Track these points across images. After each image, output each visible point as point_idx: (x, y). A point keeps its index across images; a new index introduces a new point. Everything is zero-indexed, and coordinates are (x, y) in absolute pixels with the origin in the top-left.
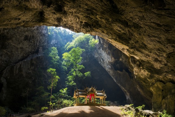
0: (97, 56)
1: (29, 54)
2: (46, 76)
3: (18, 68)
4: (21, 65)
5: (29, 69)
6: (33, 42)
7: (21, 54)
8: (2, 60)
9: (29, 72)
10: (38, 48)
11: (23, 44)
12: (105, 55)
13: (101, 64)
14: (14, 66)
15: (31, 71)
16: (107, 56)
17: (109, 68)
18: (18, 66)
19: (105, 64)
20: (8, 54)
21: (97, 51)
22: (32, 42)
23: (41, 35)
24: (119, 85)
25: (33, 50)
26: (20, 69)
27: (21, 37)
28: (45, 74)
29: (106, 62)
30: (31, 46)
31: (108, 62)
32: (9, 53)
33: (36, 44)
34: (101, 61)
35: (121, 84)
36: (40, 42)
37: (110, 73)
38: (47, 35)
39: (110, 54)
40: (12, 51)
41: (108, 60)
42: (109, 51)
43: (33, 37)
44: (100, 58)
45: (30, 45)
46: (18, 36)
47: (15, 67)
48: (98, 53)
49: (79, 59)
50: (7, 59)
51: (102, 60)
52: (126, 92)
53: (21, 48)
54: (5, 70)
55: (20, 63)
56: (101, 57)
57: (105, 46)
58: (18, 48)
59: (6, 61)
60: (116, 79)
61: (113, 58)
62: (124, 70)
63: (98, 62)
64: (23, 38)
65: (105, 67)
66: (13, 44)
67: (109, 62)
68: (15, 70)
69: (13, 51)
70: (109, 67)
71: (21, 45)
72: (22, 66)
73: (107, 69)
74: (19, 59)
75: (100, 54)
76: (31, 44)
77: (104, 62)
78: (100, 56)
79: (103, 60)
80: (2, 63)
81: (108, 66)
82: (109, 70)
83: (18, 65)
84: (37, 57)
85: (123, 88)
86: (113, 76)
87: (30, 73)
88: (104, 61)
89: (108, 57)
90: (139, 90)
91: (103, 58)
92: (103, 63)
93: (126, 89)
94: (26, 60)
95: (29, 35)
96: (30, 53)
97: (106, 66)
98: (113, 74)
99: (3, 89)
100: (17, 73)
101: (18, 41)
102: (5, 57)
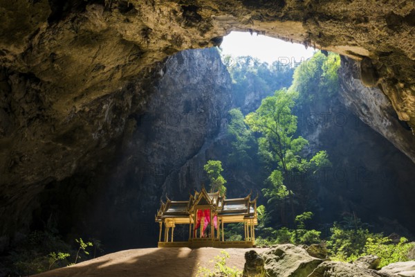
0: (350, 103)
1: (204, 141)
2: (243, 183)
3: (184, 175)
6: (203, 111)
7: (187, 144)
8: (154, 164)
10: (219, 123)
12: (367, 91)
13: (366, 121)
14: (179, 171)
16: (373, 92)
17: (388, 127)
18: (186, 171)
19: (375, 116)
20: (163, 149)
21: (345, 87)
23: (217, 92)
25: (210, 130)
26: (189, 178)
27: (177, 107)
28: (240, 180)
29: (375, 110)
30: (202, 122)
31: (379, 110)
32: (164, 147)
33: (212, 113)
34: (363, 114)
36: (218, 108)
37: (395, 142)
38: (229, 87)
40: (169, 143)
41: (379, 102)
43: (201, 100)
44: (358, 107)
45: (201, 120)
46: (170, 108)
47: (180, 174)
48: (349, 92)
49: (289, 122)
50: (164, 160)
51: (365, 112)
53: (186, 131)
54: (165, 184)
55: (188, 163)
56: (360, 101)
58: (178, 132)
59: (163, 165)
63: (356, 118)
64: (181, 109)
65: (377, 127)
66: (168, 127)
67: (381, 108)
68: (180, 181)
69: (171, 141)
70: (387, 124)
71: (183, 126)
73: (384, 133)
74: (187, 155)
75: (355, 91)
76: (201, 117)
77: (371, 114)
78: (358, 99)
79: (367, 108)
80: (157, 169)
81: (384, 123)
82: (390, 135)
83: (185, 169)
84: (215, 143)
86: (408, 150)
88: (371, 111)
89: (375, 94)
91: (364, 101)
92: (368, 116)
94: (197, 156)
95: (192, 100)
96: (206, 139)
97: (379, 123)
98: (407, 145)
100: (185, 186)
101: (175, 118)
102: (159, 157)
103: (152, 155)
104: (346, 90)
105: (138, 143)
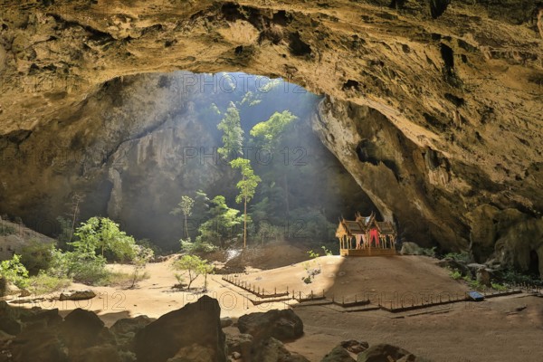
0: (318, 129)
1: (167, 118)
3: (145, 148)
4: (151, 142)
5: (168, 151)
7: (149, 116)
8: (110, 129)
9: (171, 156)
11: (155, 95)
13: (328, 145)
14: (138, 142)
15: (173, 156)
16: (343, 130)
17: (347, 155)
18: (147, 144)
19: (339, 145)
20: (123, 117)
21: (319, 116)
22: (174, 91)
24: (369, 193)
26: (151, 151)
27: (152, 79)
29: (341, 142)
31: (344, 143)
32: (125, 115)
34: (327, 140)
35: (373, 191)
37: (347, 165)
39: (351, 128)
40: (131, 111)
41: (347, 139)
42: (349, 120)
44: (325, 134)
47: (139, 145)
48: (322, 122)
50: (121, 127)
51: (330, 138)
52: (383, 208)
53: (151, 103)
55: (150, 136)
56: (329, 131)
57: (340, 110)
58: (144, 103)
59: (119, 132)
60: (362, 180)
61: (357, 136)
62: (381, 163)
64: (155, 82)
65: (336, 152)
67: (347, 142)
68: (139, 152)
69: (134, 109)
70: (348, 153)
71: (150, 98)
72: (154, 144)
73: (341, 158)
74: (145, 126)
77: (335, 143)
78: (327, 129)
79: (333, 138)
80: (112, 135)
81: (345, 152)
82: (346, 160)
83: (145, 141)
85: (380, 200)
86: (355, 173)
87: (172, 159)
88: (336, 140)
89: (345, 132)
90: (420, 208)
91: (333, 133)
92: (332, 143)
93: (385, 203)
94: (161, 131)
97: (339, 150)
98: (357, 170)
99: (114, 192)
100: (145, 158)
101: (146, 88)
102: (117, 123)
103: (110, 120)
104: (320, 120)
105: (102, 105)
